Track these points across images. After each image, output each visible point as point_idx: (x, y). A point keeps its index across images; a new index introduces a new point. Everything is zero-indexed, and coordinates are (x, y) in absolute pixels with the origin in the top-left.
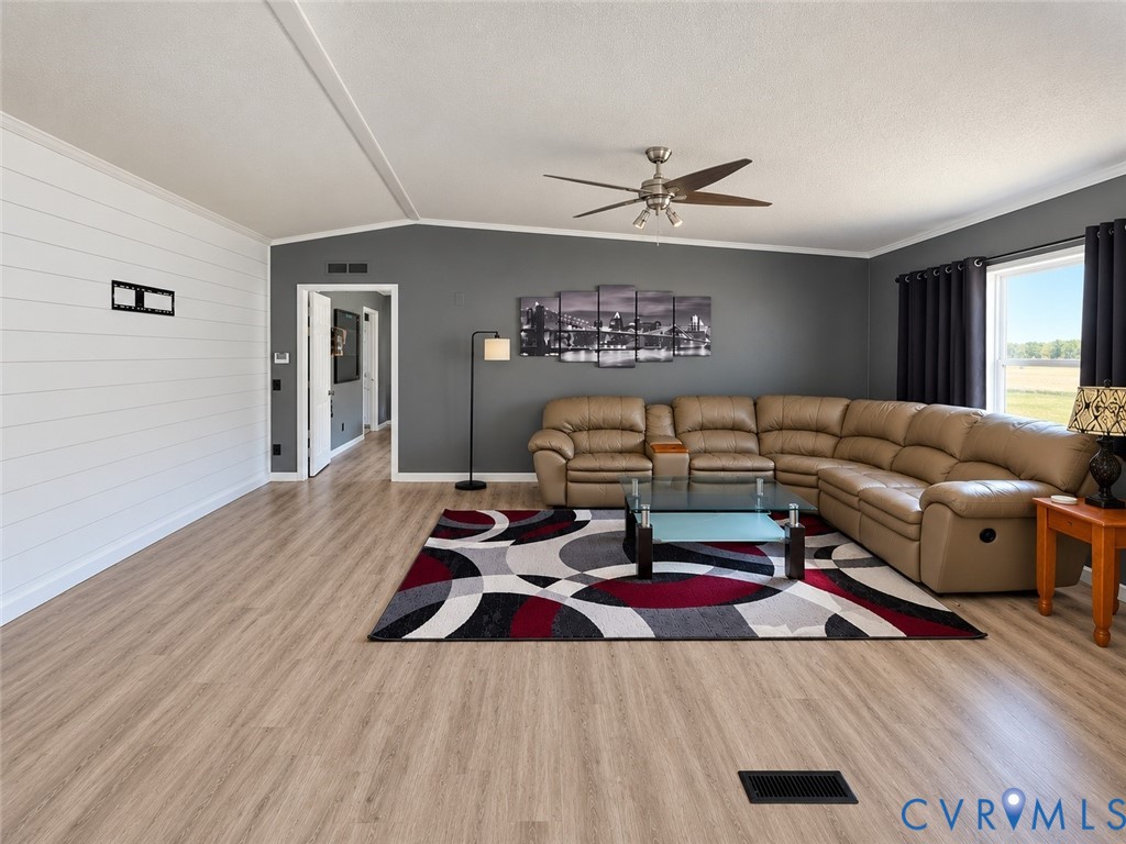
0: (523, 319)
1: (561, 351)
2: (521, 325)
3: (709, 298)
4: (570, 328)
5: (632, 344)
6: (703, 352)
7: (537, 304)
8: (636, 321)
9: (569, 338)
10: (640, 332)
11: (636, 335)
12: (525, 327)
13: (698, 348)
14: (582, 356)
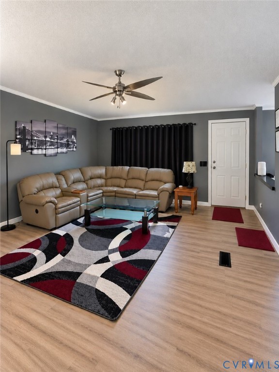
0: (18, 133)
1: (32, 149)
2: (16, 135)
3: (76, 129)
4: (36, 138)
5: (56, 146)
6: (75, 149)
7: (23, 125)
8: (57, 136)
9: (35, 143)
10: (59, 141)
11: (57, 142)
12: (18, 137)
13: (73, 148)
14: (40, 152)
